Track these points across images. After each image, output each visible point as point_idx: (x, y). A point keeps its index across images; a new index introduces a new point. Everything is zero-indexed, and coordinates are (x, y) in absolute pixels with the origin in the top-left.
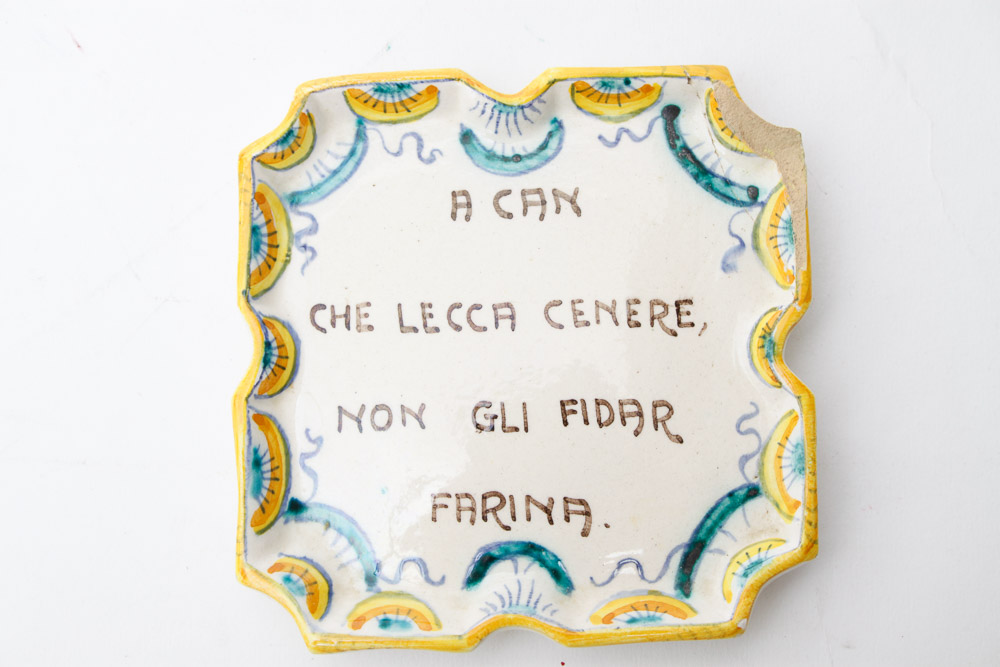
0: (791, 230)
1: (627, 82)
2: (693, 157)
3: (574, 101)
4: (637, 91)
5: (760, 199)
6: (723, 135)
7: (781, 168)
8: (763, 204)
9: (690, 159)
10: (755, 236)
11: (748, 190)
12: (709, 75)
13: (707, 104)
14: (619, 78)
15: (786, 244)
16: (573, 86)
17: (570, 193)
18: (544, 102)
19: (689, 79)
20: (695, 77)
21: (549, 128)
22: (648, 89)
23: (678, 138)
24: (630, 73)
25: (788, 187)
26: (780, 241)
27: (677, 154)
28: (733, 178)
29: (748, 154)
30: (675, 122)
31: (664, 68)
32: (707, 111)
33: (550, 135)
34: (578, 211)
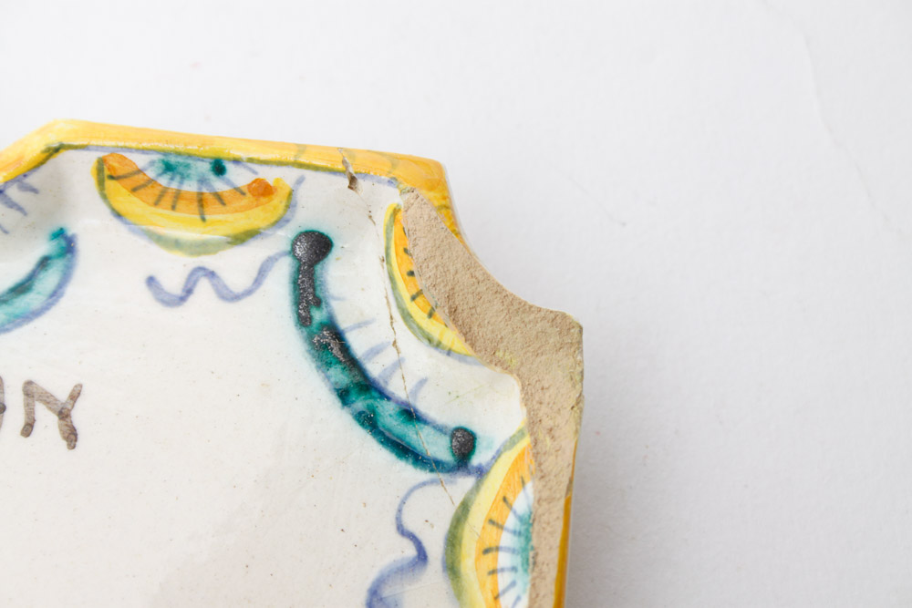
0: (528, 539)
1: (219, 168)
2: (345, 349)
3: (104, 197)
4: (241, 192)
5: (477, 460)
6: (413, 308)
7: (527, 398)
8: (481, 472)
9: (336, 351)
10: (453, 541)
11: (453, 436)
12: (396, 173)
13: (388, 239)
14: (201, 159)
15: (514, 569)
16: (101, 163)
17: (62, 395)
18: (35, 191)
19: (353, 180)
20: (366, 175)
21: (44, 247)
22: (263, 190)
23: (318, 303)
24: (229, 150)
25: (536, 442)
26: (504, 559)
27: (309, 338)
28: (423, 406)
29: (462, 358)
30: (318, 268)
31: (302, 149)
32: (388, 254)
33: (44, 263)
34: (71, 436)
